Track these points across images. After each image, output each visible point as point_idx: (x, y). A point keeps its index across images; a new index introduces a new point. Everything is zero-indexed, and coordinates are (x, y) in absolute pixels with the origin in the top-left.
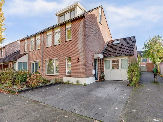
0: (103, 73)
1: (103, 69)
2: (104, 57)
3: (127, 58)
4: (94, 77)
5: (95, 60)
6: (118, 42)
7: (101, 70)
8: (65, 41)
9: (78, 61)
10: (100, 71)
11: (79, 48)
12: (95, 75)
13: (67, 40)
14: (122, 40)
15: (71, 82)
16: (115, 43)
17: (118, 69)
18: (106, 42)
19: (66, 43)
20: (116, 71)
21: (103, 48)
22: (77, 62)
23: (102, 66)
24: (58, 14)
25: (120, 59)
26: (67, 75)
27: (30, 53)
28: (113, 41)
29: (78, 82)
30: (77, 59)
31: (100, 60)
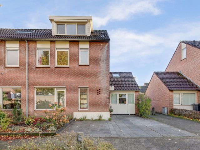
8: (77, 65)
11: (101, 78)
13: (81, 64)
14: (121, 74)
16: (114, 75)
19: (81, 69)
22: (98, 94)
24: (54, 20)
25: (127, 93)
26: (80, 109)
29: (101, 117)
30: (98, 90)
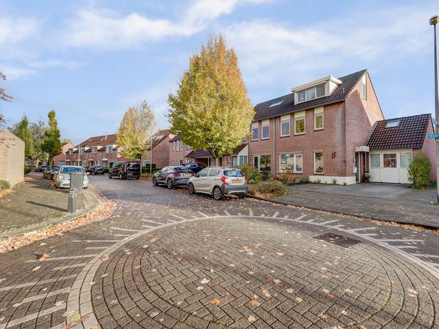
0: (368, 172)
1: (368, 166)
2: (370, 149)
3: (411, 151)
4: (355, 177)
5: (357, 154)
6: (395, 124)
7: (364, 169)
8: (312, 131)
9: (334, 155)
10: (362, 170)
12: (357, 175)
13: (315, 129)
14: (404, 121)
15: (322, 182)
16: (389, 125)
17: (395, 166)
18: (372, 125)
19: (315, 133)
20: (390, 169)
21: (367, 135)
22: (333, 158)
23: (365, 163)
25: (397, 153)
26: (315, 173)
27: (251, 144)
28: (385, 122)
31: (363, 153)
